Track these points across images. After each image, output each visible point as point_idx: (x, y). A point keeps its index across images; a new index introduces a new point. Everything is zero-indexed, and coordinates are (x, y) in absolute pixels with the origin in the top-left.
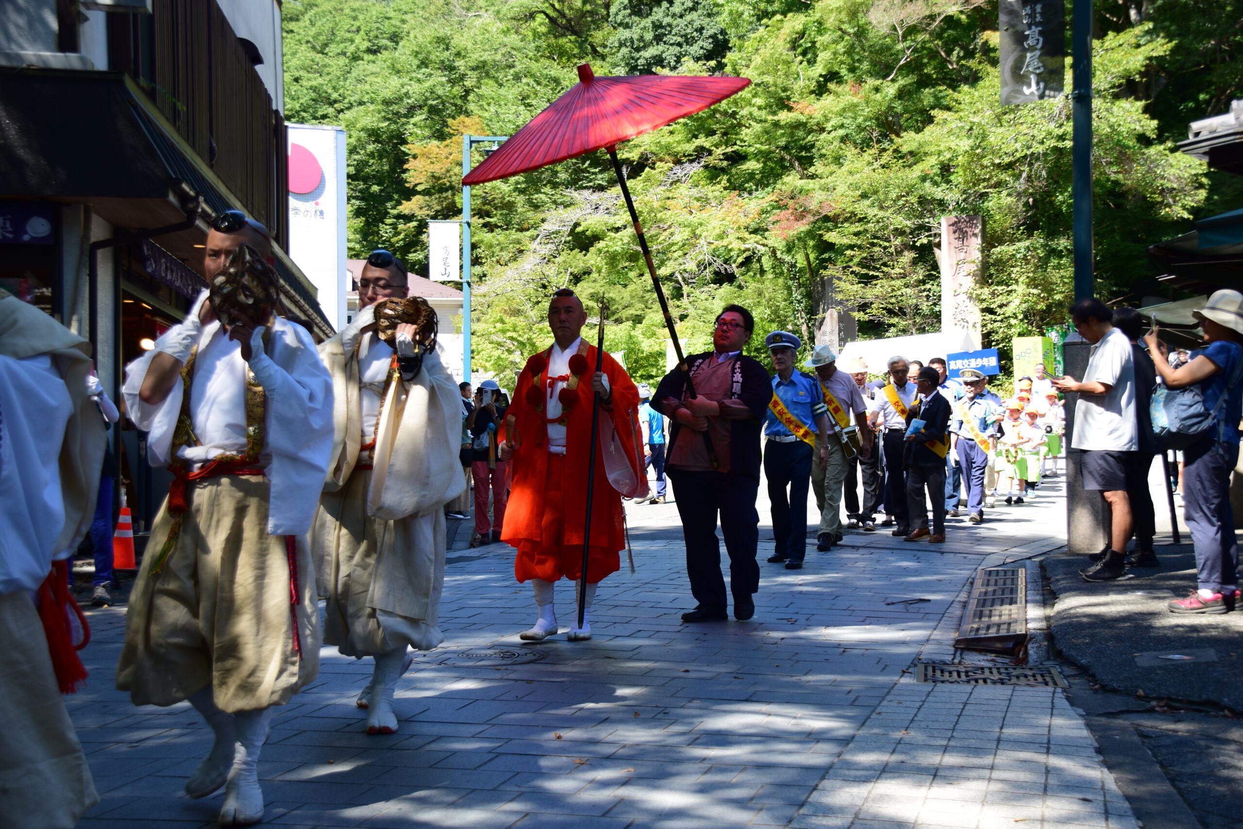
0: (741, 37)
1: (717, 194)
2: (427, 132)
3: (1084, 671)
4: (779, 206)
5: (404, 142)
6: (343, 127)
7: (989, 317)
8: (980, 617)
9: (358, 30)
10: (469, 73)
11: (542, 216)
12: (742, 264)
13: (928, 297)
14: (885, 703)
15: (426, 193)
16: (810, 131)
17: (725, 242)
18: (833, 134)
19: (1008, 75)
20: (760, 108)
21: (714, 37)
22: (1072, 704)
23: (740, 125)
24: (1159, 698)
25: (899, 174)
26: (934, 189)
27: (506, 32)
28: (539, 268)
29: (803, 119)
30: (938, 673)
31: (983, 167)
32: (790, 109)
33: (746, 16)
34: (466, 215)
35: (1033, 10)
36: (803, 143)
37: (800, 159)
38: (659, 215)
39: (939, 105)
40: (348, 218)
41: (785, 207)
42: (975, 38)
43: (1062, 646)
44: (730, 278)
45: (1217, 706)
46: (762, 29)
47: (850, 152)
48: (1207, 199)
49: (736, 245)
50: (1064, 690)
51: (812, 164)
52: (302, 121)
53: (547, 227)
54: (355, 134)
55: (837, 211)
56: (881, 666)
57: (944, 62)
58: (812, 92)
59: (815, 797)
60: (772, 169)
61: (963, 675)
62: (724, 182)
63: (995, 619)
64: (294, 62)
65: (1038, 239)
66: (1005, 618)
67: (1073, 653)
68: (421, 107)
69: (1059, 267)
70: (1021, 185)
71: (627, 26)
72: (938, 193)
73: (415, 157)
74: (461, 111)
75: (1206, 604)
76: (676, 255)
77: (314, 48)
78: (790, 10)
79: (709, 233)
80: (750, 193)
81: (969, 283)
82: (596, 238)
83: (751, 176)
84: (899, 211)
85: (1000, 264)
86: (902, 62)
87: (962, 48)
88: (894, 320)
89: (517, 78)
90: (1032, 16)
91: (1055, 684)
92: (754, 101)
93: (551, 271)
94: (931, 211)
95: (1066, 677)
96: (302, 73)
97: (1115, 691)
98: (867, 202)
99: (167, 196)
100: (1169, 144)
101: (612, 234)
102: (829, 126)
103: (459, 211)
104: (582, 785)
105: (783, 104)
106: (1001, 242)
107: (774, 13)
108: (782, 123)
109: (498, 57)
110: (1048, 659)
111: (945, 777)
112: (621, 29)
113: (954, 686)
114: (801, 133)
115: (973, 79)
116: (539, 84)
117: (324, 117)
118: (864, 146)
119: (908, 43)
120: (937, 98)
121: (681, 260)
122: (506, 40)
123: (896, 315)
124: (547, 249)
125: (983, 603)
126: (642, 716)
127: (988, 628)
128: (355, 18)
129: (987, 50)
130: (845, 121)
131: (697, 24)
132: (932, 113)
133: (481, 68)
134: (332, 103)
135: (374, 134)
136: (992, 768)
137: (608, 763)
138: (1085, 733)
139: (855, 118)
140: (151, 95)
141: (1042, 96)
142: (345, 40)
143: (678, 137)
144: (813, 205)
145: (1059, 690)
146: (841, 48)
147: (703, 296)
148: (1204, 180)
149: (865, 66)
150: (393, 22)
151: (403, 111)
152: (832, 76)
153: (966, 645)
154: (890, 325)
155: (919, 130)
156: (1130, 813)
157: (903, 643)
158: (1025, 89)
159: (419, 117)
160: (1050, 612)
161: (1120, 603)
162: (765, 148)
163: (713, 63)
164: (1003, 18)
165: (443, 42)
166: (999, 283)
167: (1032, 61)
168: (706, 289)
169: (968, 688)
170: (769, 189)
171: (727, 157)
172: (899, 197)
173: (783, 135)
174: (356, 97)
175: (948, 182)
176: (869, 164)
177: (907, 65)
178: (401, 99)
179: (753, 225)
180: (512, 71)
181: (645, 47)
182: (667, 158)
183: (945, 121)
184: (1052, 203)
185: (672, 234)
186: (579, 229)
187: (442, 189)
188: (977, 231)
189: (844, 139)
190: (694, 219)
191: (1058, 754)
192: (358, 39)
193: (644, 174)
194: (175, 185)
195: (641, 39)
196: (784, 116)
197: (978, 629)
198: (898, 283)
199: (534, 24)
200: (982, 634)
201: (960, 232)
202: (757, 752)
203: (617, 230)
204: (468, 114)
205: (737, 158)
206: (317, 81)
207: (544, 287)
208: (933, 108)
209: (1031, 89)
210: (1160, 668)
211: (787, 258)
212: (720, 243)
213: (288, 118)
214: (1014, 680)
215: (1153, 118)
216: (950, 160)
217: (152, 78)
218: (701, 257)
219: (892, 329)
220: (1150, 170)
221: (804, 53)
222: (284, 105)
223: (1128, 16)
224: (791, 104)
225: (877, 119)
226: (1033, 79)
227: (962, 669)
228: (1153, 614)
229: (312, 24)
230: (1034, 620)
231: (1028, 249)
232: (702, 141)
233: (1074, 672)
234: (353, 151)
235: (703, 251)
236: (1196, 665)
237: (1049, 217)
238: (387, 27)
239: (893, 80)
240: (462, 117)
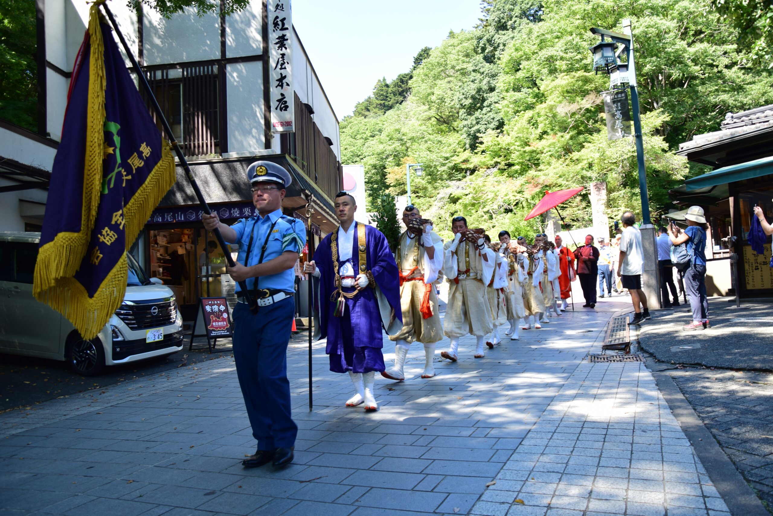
0: (509, 120)
1: (504, 179)
2: (393, 164)
3: (651, 355)
4: (528, 182)
5: (385, 168)
6: (363, 165)
7: (611, 220)
8: (612, 336)
9: (367, 129)
10: (408, 141)
11: (438, 192)
12: (515, 205)
13: (587, 214)
14: (576, 371)
15: (395, 186)
16: (538, 154)
17: (508, 197)
18: (547, 154)
19: (610, 129)
20: (518, 146)
21: (498, 121)
22: (647, 368)
23: (511, 153)
24: (679, 364)
25: (573, 168)
26: (587, 173)
27: (421, 125)
28: (438, 211)
29: (535, 149)
30: (596, 359)
31: (605, 163)
32: (529, 146)
33: (510, 112)
34: (409, 193)
35: (617, 105)
36: (535, 158)
37: (535, 164)
38: (482, 189)
39: (586, 141)
40: (366, 198)
41: (530, 183)
42: (597, 116)
43: (643, 346)
44: (511, 211)
45: (700, 365)
46: (516, 117)
47: (553, 160)
48: (689, 172)
49: (513, 198)
50: (644, 363)
51: (539, 166)
52: (348, 164)
53: (439, 196)
54: (367, 167)
55: (550, 183)
56: (574, 357)
57: (586, 125)
58: (538, 139)
59: (549, 408)
60: (524, 168)
61: (606, 359)
62: (506, 175)
63: (618, 337)
64: (345, 143)
65: (628, 189)
66: (621, 336)
67: (647, 348)
68: (391, 155)
69: (636, 200)
70: (620, 169)
71: (466, 120)
72: (589, 174)
73: (389, 173)
74: (405, 155)
75: (696, 326)
76: (489, 203)
77: (352, 137)
78: (527, 109)
79: (501, 194)
80: (516, 178)
81: (603, 208)
82: (458, 199)
83: (516, 172)
84: (574, 182)
85: (614, 200)
86: (571, 126)
87: (593, 119)
88: (575, 223)
89: (426, 142)
90: (617, 107)
91: (641, 360)
92: (516, 143)
93: (442, 212)
94: (586, 181)
95: (645, 358)
96: (348, 146)
97: (663, 362)
98: (562, 179)
99: (301, 195)
100: (674, 152)
101: (465, 197)
102: (545, 151)
103: (407, 192)
104: (460, 406)
105: (527, 144)
106: (614, 191)
107: (521, 111)
108: (527, 151)
109: (418, 134)
110: (638, 351)
111: (599, 398)
112: (464, 121)
113: (603, 363)
114: (534, 154)
115: (598, 131)
116: (434, 143)
117: (356, 162)
118: (559, 157)
119: (573, 119)
120: (585, 139)
121: (491, 205)
122: (421, 128)
123: (575, 221)
124: (440, 204)
125: (613, 331)
126: (483, 380)
127: (615, 340)
128: (366, 125)
129: (602, 120)
130: (551, 149)
131: (492, 117)
132: (584, 144)
133: (412, 139)
134: (358, 156)
135: (374, 167)
136: (617, 393)
137: (470, 398)
138: (652, 378)
139: (555, 148)
140: (295, 160)
141: (623, 137)
142: (363, 133)
143: (488, 159)
144: (541, 181)
145: (642, 363)
146: (547, 122)
147: (501, 218)
148: (688, 165)
149: (557, 128)
150: (379, 125)
151: (384, 157)
152: (545, 133)
153: (607, 347)
154: (573, 225)
155: (579, 151)
156: (668, 407)
157: (583, 348)
158: (617, 134)
159: (391, 159)
160: (638, 333)
161: (665, 328)
162: (521, 161)
163: (499, 131)
164: (606, 108)
165: (398, 131)
166: (615, 207)
167: (619, 123)
168: (502, 215)
169: (608, 364)
170: (524, 176)
171: (506, 165)
172: (574, 177)
173: (527, 155)
174: (367, 154)
175: (592, 170)
176: (561, 164)
177: (573, 127)
178: (383, 153)
179: (518, 190)
180: (424, 140)
181: (473, 127)
182: (484, 167)
183: (589, 147)
184: (632, 176)
185: (487, 195)
186: (452, 196)
187: (400, 184)
188: (604, 188)
189: (551, 156)
190: (495, 189)
191: (642, 387)
192: (367, 132)
193: (475, 173)
194: (303, 191)
195: (471, 124)
196: (527, 149)
197: (611, 341)
198: (576, 209)
199: (431, 122)
200: (613, 343)
201: (598, 188)
202: (527, 392)
203: (467, 195)
204: (408, 156)
205: (510, 165)
206: (353, 149)
207: (440, 218)
208: (584, 142)
209: (619, 134)
210: (680, 352)
211: (532, 202)
212: (506, 198)
213: (343, 163)
214: (625, 360)
215: (667, 143)
216: (592, 161)
217: (295, 155)
218: (499, 204)
219: (574, 227)
220: (667, 162)
221: (533, 125)
222: (341, 158)
223: (653, 106)
224: (530, 144)
225: (563, 148)
226: (620, 130)
227: (605, 357)
228: (677, 332)
229: (351, 128)
230: (633, 336)
231: (624, 193)
232: (497, 159)
233: (648, 356)
234: (367, 173)
235: (500, 201)
236: (693, 350)
237: (631, 181)
238: (378, 128)
239: (568, 133)
240: (406, 157)
